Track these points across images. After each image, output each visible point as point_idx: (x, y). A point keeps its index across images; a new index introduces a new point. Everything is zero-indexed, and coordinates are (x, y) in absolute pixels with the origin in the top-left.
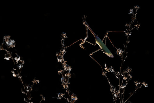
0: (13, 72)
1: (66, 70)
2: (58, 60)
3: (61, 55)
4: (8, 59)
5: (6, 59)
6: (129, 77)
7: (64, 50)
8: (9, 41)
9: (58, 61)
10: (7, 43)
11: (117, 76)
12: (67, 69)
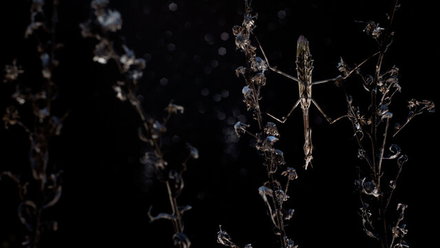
0: (118, 89)
1: (255, 70)
2: (237, 44)
3: (245, 32)
4: (102, 60)
5: (97, 62)
6: (393, 89)
7: (251, 22)
8: (105, 15)
9: (236, 46)
10: (101, 19)
11: (366, 86)
12: (256, 67)
